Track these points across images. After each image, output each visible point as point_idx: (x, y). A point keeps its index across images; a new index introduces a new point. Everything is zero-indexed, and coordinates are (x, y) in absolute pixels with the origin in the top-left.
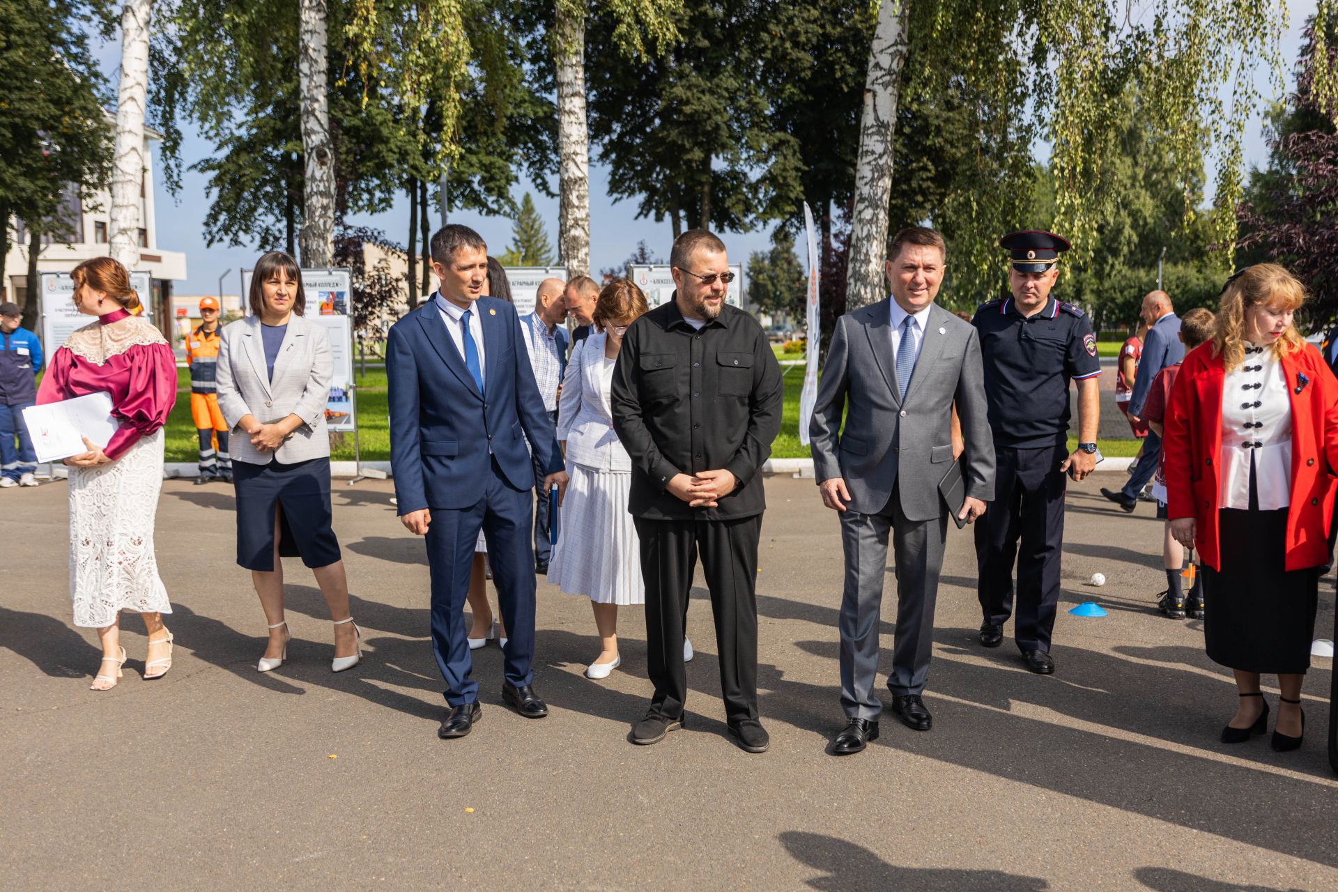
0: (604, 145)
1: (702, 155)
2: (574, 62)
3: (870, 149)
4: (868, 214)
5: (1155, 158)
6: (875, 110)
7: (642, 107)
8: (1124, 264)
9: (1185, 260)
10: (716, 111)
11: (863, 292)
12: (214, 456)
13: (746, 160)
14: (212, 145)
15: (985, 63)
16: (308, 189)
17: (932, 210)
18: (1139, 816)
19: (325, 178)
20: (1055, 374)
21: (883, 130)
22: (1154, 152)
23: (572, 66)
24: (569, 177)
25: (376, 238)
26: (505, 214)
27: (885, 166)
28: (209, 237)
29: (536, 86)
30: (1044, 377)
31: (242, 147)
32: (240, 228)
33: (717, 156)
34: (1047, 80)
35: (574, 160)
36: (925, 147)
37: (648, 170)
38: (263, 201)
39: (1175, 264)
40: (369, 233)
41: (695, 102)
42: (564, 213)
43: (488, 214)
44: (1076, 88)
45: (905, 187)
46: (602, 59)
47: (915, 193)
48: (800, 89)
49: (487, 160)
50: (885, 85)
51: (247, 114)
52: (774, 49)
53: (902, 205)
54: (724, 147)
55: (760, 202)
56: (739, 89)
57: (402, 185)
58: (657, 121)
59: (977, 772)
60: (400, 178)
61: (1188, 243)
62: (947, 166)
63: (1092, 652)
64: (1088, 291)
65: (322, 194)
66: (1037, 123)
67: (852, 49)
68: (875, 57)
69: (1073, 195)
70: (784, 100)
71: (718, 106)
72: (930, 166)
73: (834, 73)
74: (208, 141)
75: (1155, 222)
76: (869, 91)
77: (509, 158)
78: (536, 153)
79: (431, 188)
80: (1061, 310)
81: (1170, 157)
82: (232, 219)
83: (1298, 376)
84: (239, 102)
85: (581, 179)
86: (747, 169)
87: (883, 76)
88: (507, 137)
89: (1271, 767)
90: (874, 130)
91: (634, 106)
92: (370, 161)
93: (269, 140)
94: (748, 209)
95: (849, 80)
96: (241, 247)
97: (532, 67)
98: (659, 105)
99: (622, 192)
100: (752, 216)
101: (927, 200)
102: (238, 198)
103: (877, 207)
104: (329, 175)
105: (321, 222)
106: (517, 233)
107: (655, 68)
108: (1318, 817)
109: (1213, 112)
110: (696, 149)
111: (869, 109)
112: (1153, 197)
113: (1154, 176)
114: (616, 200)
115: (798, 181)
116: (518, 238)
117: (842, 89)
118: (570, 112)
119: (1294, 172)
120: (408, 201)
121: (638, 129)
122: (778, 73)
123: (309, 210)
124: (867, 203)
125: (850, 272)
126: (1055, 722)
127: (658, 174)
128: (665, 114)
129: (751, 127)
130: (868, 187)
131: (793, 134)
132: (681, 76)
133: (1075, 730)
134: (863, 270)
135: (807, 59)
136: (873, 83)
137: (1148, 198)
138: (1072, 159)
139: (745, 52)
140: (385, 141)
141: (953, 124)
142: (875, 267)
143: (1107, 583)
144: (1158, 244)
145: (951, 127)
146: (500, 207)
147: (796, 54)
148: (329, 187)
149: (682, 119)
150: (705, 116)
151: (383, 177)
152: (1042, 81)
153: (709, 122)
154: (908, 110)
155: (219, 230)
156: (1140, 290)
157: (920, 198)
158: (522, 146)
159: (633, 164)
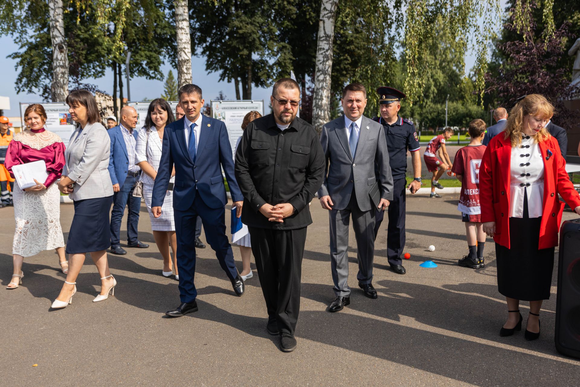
0: (203, 48)
1: (248, 52)
2: (183, 5)
3: (322, 47)
4: (321, 77)
5: (444, 56)
6: (324, 29)
7: (220, 31)
8: (431, 102)
9: (457, 100)
10: (253, 32)
11: (320, 113)
12: (9, 194)
13: (267, 55)
14: (17, 46)
15: (374, 7)
16: (55, 64)
17: (350, 78)
18: (465, 383)
19: (63, 59)
20: (403, 149)
21: (328, 39)
22: (444, 54)
23: (182, 6)
24: (182, 59)
25: (94, 89)
26: (158, 79)
27: (329, 56)
28: (18, 89)
29: (171, 20)
30: (398, 150)
31: (32, 47)
32: (33, 85)
33: (254, 53)
34: (401, 16)
35: (184, 51)
36: (346, 50)
37: (224, 59)
38: (43, 72)
39: (453, 102)
40: (90, 87)
41: (244, 28)
42: (180, 76)
43: (150, 79)
44: (415, 19)
45: (338, 67)
46: (201, 8)
47: (342, 70)
48: (291, 23)
49: (148, 53)
50: (329, 18)
51: (34, 32)
52: (279, 5)
53: (337, 75)
54: (257, 49)
55: (274, 74)
56: (264, 23)
57: (109, 65)
58: (227, 37)
59: (381, 360)
60: (108, 62)
61: (458, 93)
62: (356, 58)
63: (432, 287)
64: (416, 114)
65: (62, 67)
66: (397, 35)
67: (314, 5)
68: (324, 5)
69: (414, 68)
70: (284, 28)
71: (254, 30)
72: (349, 58)
73: (306, 16)
74: (16, 44)
75: (444, 84)
76: (321, 20)
77: (160, 53)
78: (172, 51)
79: (123, 67)
80: (404, 122)
81: (450, 56)
82: (29, 81)
83: (547, 152)
84: (30, 26)
85: (188, 60)
86: (268, 59)
87: (328, 13)
88: (158, 43)
89: (526, 350)
90: (324, 38)
91: (216, 30)
92: (93, 54)
93: (45, 44)
94: (269, 77)
95: (313, 19)
96: (34, 94)
97: (169, 11)
98: (228, 30)
99: (212, 69)
100: (270, 80)
101: (347, 73)
102: (32, 71)
103: (326, 74)
104: (65, 58)
105: (62, 80)
106: (166, 88)
107: (226, 13)
108: (554, 380)
109: (476, 31)
110: (245, 50)
111: (321, 29)
112: (443, 73)
113: (444, 64)
114: (209, 73)
115: (291, 65)
116: (166, 90)
117: (309, 23)
118: (182, 28)
119: (501, 63)
120: (113, 73)
121: (219, 41)
122: (281, 15)
123: (55, 74)
124: (321, 72)
125: (314, 104)
126: (418, 328)
127: (228, 61)
128: (230, 34)
129: (269, 40)
130: (321, 65)
131: (288, 43)
132: (238, 16)
133: (428, 332)
134: (320, 103)
135: (294, 10)
136: (323, 17)
137: (441, 74)
138: (413, 52)
139: (266, 6)
140: (101, 45)
141: (359, 40)
142: (325, 101)
143: (436, 250)
144: (445, 93)
145: (357, 41)
146: (156, 75)
147: (289, 7)
148: (65, 63)
149: (238, 36)
150: (249, 35)
151: (100, 61)
152: (399, 16)
153: (250, 37)
154: (339, 33)
155: (23, 86)
156: (438, 113)
157: (344, 72)
158: (165, 48)
159: (217, 57)
